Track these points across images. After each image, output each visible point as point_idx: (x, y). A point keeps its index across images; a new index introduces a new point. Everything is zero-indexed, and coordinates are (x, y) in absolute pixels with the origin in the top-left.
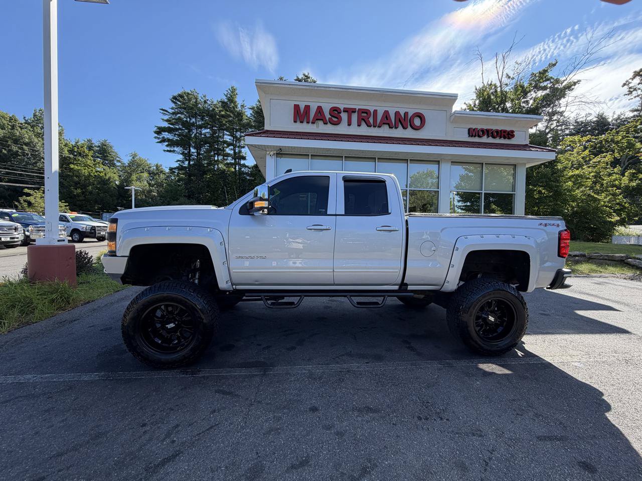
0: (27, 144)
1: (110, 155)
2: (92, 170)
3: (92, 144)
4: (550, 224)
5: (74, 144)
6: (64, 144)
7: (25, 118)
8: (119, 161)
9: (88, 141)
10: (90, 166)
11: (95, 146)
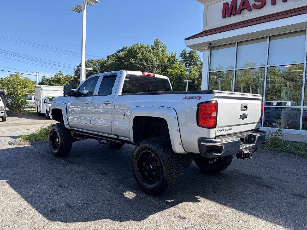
0: (150, 61)
1: (195, 58)
2: (178, 71)
3: (186, 52)
4: (193, 98)
5: (170, 55)
6: (165, 57)
7: (151, 45)
8: (199, 61)
9: (183, 51)
10: (177, 68)
11: (187, 53)
